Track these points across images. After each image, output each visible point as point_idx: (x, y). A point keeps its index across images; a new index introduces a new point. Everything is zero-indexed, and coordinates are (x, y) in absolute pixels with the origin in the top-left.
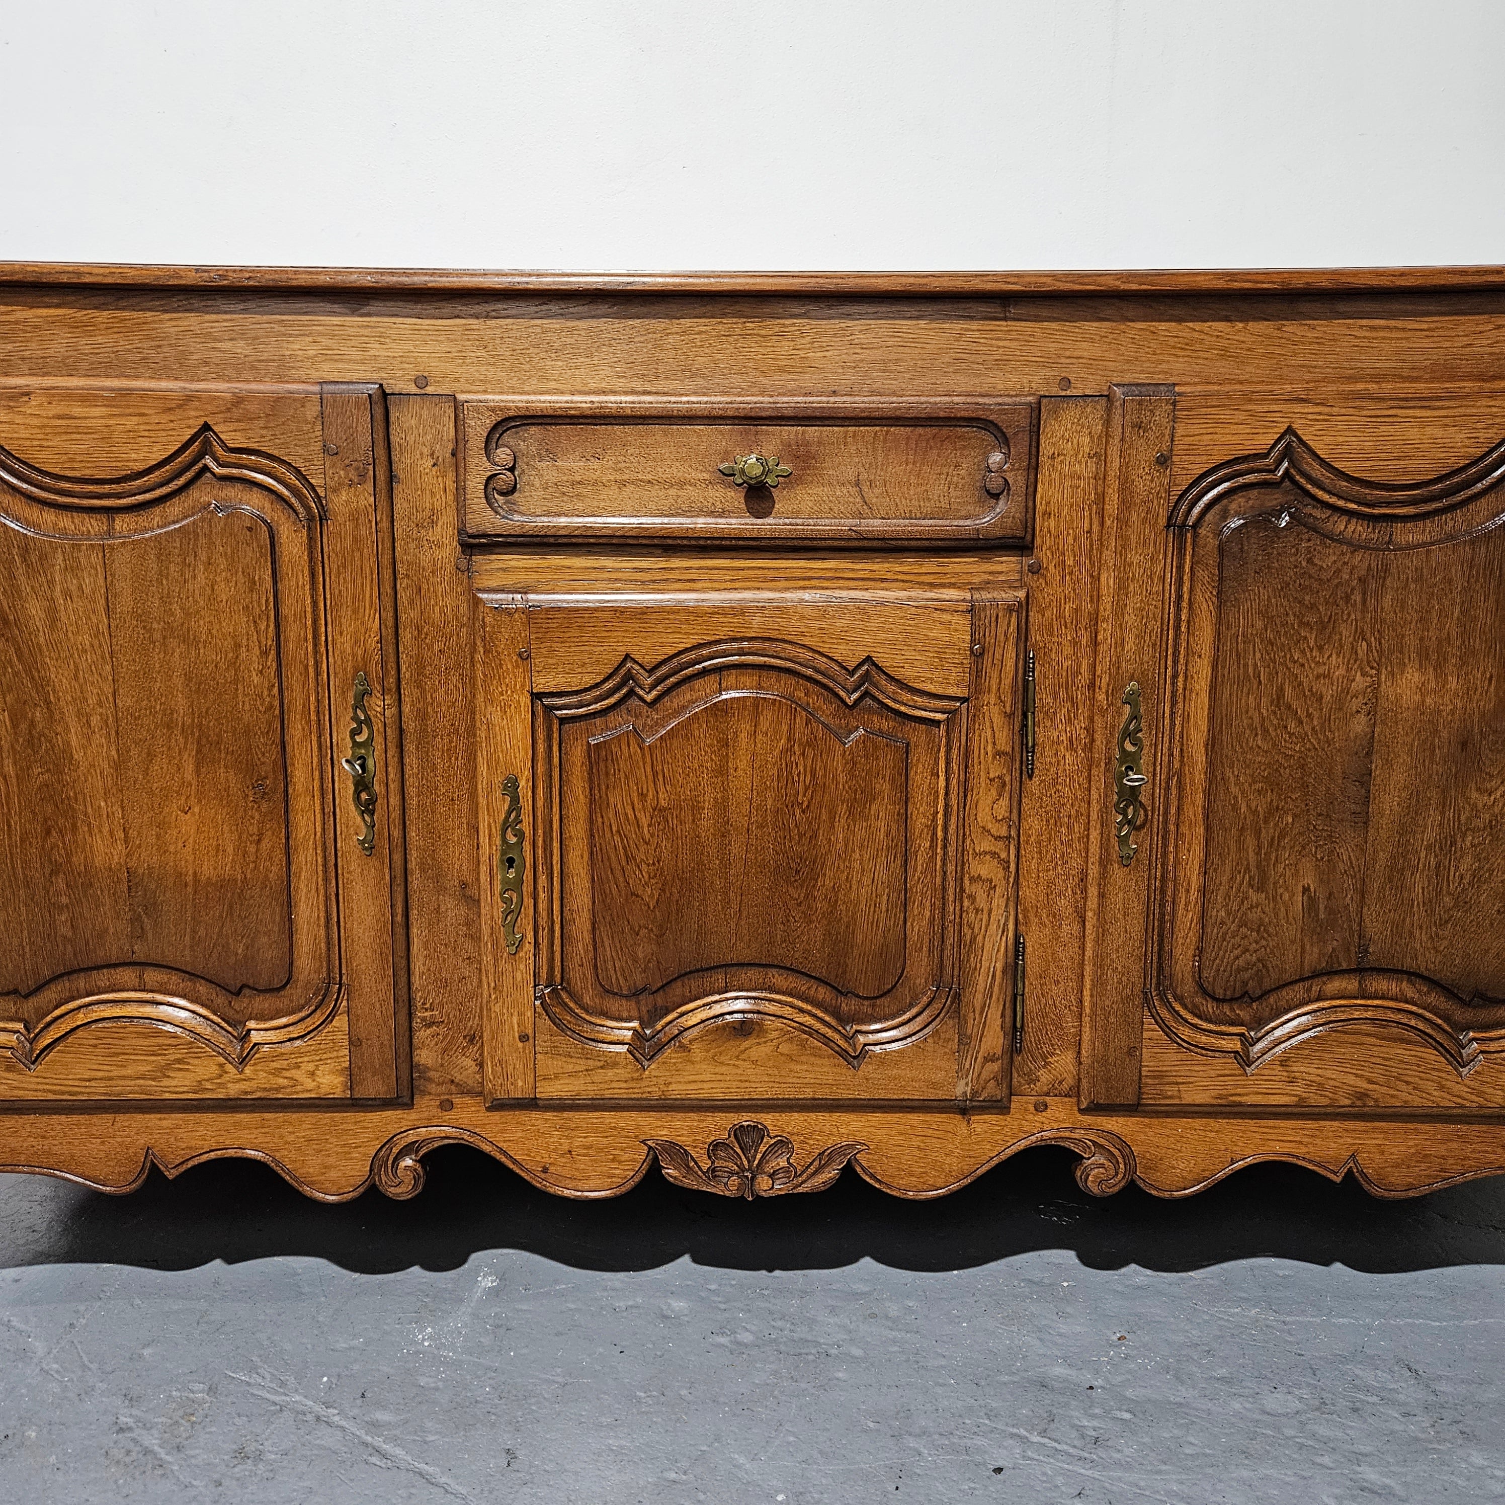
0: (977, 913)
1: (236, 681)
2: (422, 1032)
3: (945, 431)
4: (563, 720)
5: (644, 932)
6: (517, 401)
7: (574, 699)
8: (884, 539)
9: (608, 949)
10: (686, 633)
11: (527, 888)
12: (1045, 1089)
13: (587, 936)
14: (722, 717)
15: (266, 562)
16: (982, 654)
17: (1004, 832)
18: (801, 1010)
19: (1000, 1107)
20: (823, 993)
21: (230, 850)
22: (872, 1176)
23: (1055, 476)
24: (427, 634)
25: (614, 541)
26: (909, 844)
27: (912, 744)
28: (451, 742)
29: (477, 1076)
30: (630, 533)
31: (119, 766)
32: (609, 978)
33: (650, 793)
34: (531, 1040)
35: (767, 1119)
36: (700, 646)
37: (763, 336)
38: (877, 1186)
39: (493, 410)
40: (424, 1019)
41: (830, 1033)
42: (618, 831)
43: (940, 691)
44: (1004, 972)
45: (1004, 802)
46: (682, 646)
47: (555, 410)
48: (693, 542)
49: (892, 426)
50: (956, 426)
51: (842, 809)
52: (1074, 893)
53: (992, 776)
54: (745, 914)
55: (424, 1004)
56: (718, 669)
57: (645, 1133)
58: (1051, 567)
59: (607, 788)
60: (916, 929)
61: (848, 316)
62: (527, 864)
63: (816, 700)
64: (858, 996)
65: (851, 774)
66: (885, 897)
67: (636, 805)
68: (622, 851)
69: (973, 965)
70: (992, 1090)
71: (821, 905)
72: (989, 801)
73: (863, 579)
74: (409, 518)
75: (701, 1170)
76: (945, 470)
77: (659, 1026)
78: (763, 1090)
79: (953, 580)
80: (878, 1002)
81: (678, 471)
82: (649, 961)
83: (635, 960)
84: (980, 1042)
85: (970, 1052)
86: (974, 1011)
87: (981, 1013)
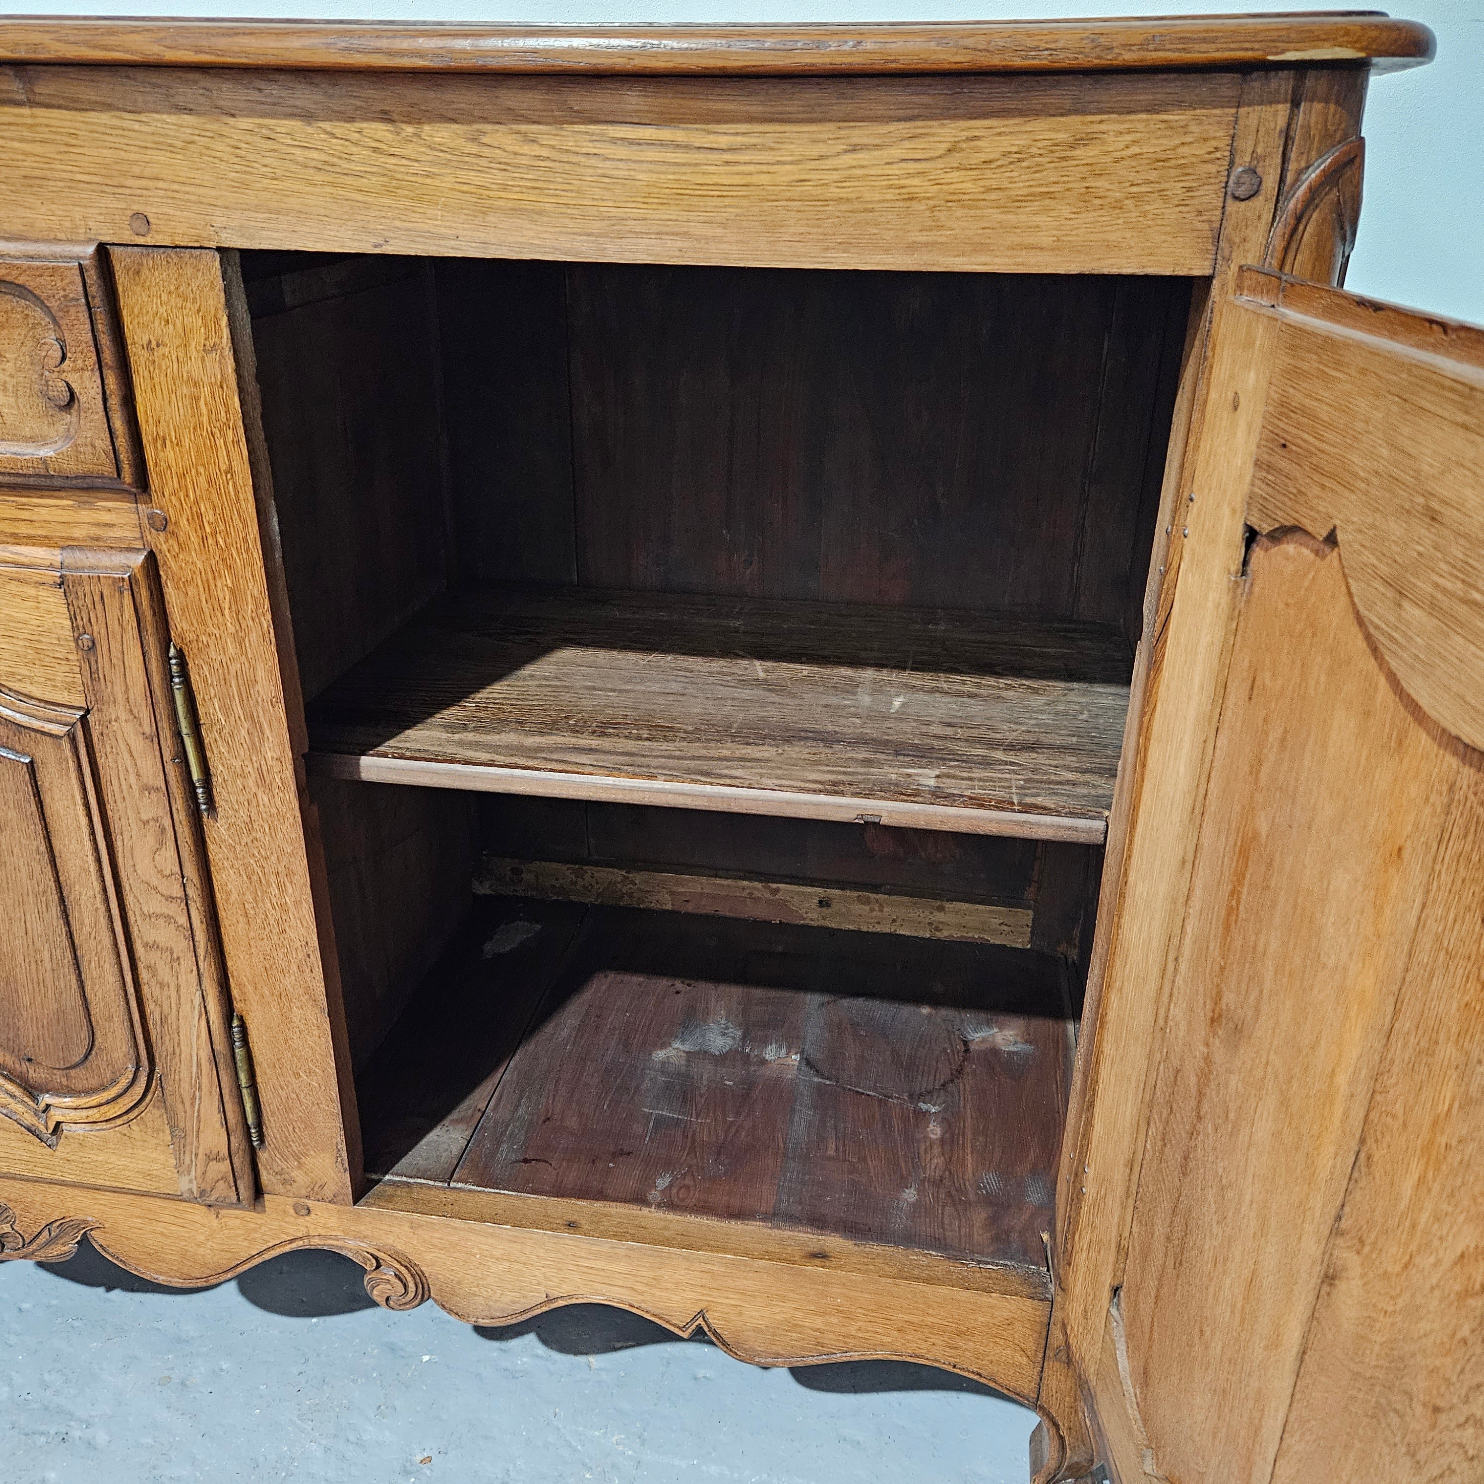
0: (161, 989)
12: (304, 1192)
16: (93, 647)
17: (177, 891)
22: (113, 1257)
23: (159, 378)
27: (38, 761)
41: (12, 1104)
44: (211, 1061)
45: (168, 853)
52: (302, 971)
53: (144, 817)
58: (183, 522)
60: (99, 994)
64: (43, 1065)
69: (170, 1050)
72: (147, 851)
79: (44, 533)
80: (73, 1073)
84: (198, 1137)
85: (188, 1148)
86: (183, 1102)
87: (193, 1104)
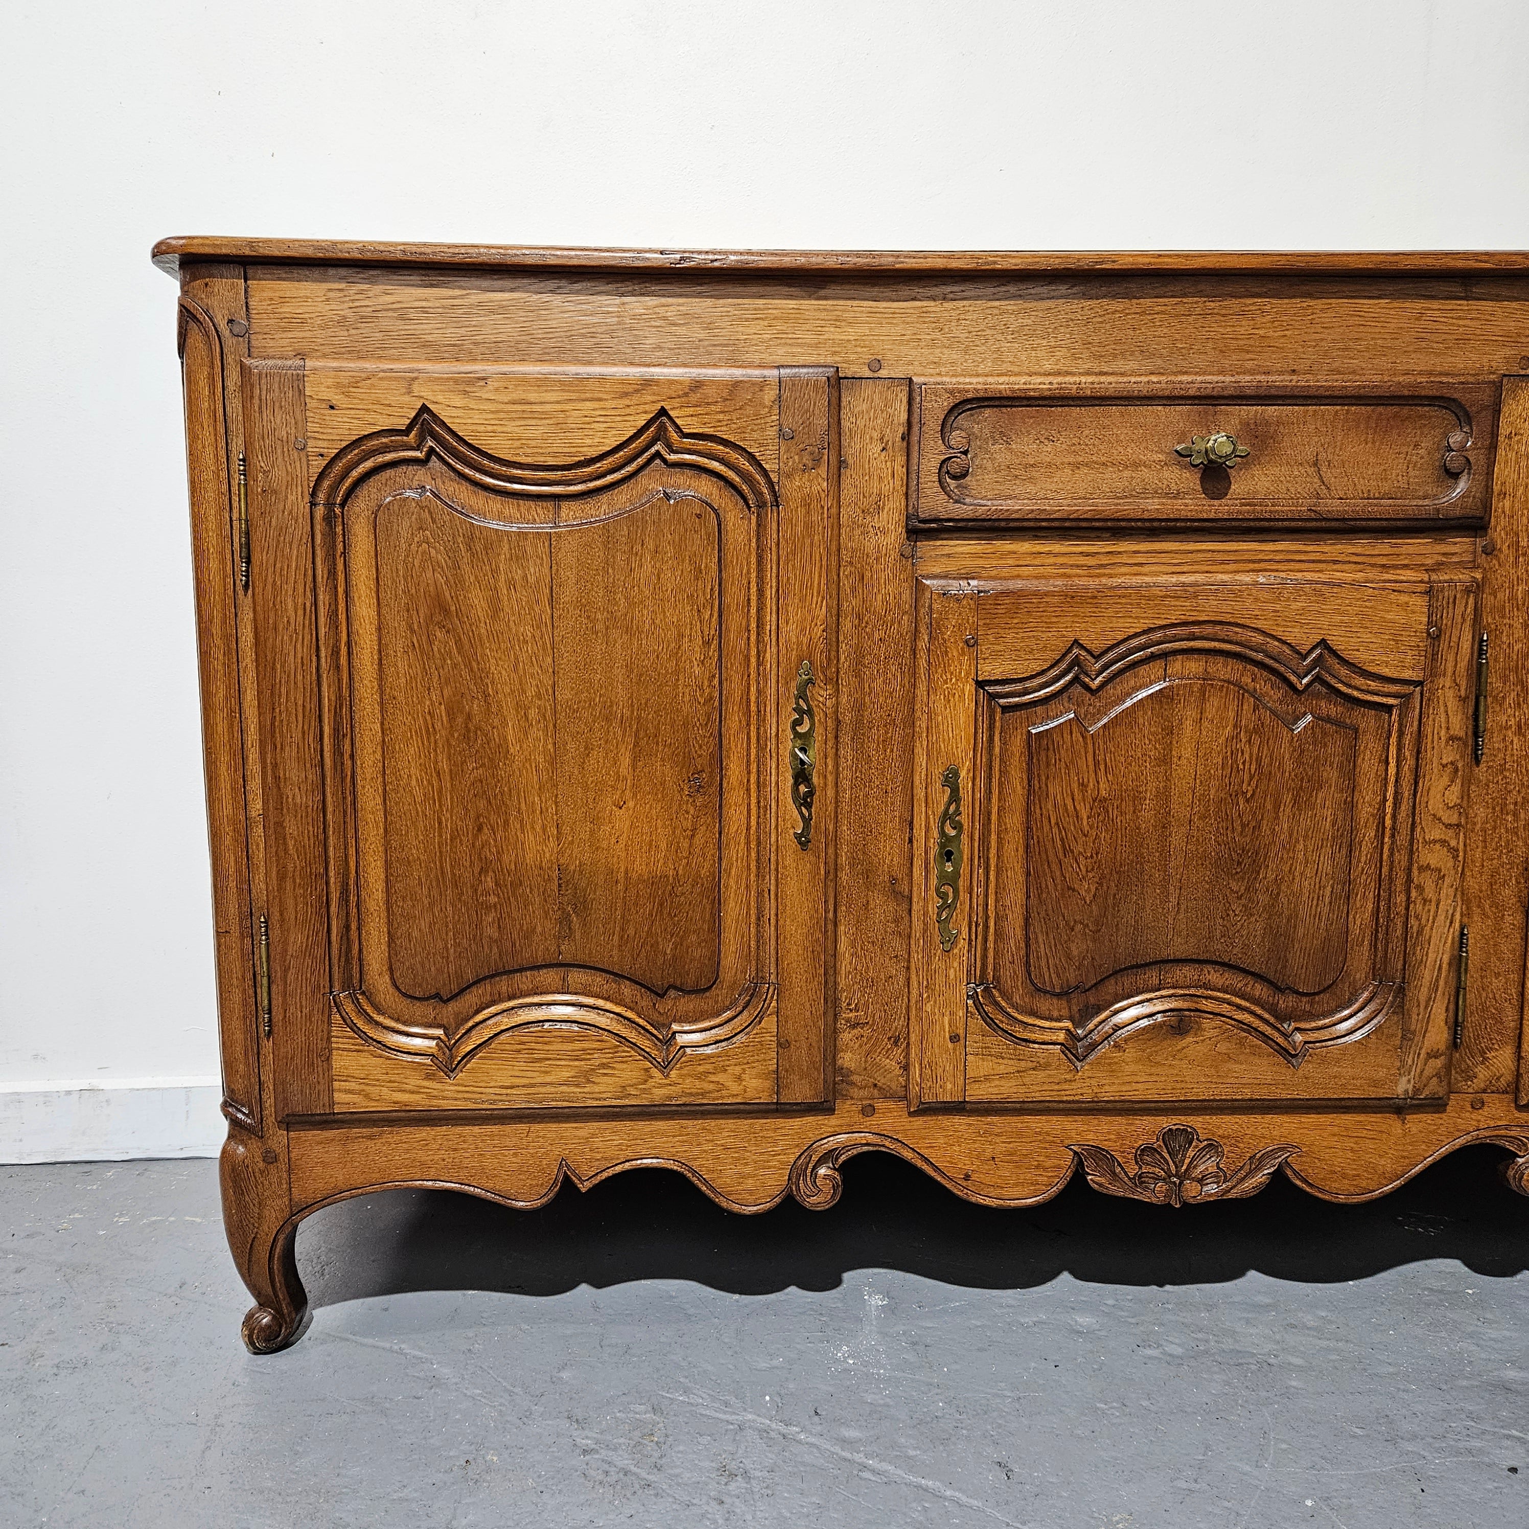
0: (1424, 904)
1: (677, 672)
2: (846, 1034)
3: (1405, 410)
4: (1005, 709)
5: (1079, 927)
6: (974, 384)
7: (1019, 687)
8: (1344, 519)
9: (1042, 946)
10: (1136, 617)
11: (962, 883)
12: (1482, 1085)
13: (1019, 933)
14: (1168, 703)
15: (713, 549)
16: (1438, 636)
17: (1454, 820)
18: (1239, 1007)
19: (1437, 1105)
20: (1259, 990)
21: (663, 846)
22: (1305, 1181)
23: (1512, 455)
24: (867, 623)
25: (1067, 524)
26: (1354, 833)
27: (1361, 731)
28: (886, 732)
29: (901, 1079)
30: (1085, 516)
31: (553, 761)
32: (1042, 976)
33: (1091, 784)
34: (962, 1041)
35: (1196, 1122)
36: (1150, 630)
37: (1224, 316)
38: (1308, 1189)
39: (951, 392)
40: (848, 1020)
41: (1268, 1031)
42: (1057, 824)
43: (1395, 675)
44: (1450, 964)
45: (1456, 789)
46: (1132, 631)
47: (1013, 391)
48: (1147, 524)
49: (1353, 405)
50: (1416, 405)
51: (1288, 798)
52: (1518, 883)
53: (1444, 762)
54: (1183, 907)
55: (849, 1004)
56: (1164, 655)
57: (1072, 1138)
58: (1505, 547)
59: (1047, 778)
60: (1358, 922)
61: (1310, 296)
62: (965, 857)
63: (1264, 685)
64: (1297, 992)
65: (1299, 762)
66: (1329, 889)
67: (1076, 797)
68: (1059, 842)
69: (1419, 958)
70: (1434, 1087)
71: (1263, 899)
72: (1441, 788)
73: (1313, 561)
74: (856, 504)
75: (1128, 1176)
76: (1404, 449)
77: (1091, 1026)
78: (1201, 1091)
79: (1406, 562)
80: (1318, 998)
81: (1133, 452)
82: (1084, 958)
83: (1069, 957)
84: (1424, 1037)
85: (1413, 1048)
86: (1419, 1006)
87: (1426, 1008)
